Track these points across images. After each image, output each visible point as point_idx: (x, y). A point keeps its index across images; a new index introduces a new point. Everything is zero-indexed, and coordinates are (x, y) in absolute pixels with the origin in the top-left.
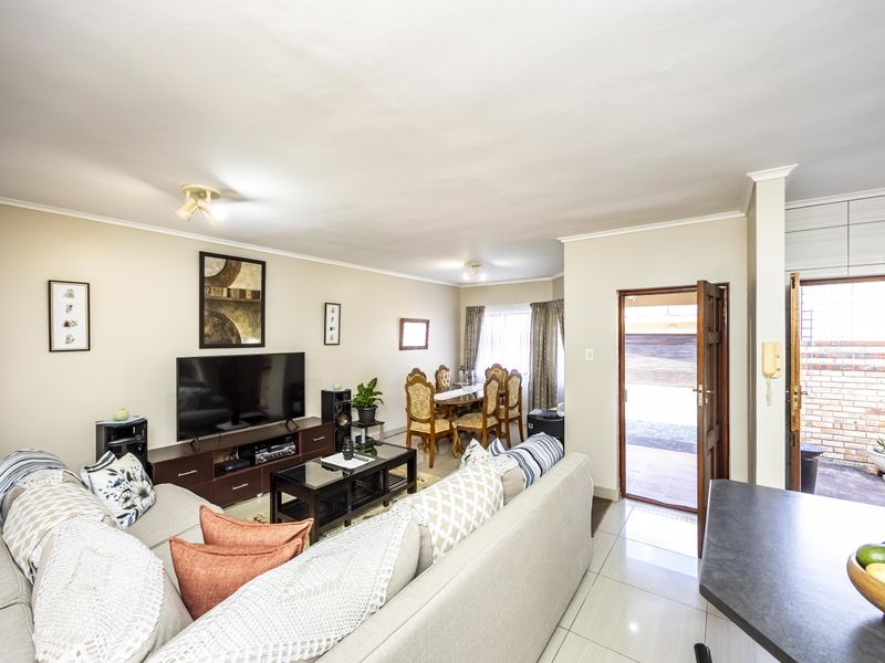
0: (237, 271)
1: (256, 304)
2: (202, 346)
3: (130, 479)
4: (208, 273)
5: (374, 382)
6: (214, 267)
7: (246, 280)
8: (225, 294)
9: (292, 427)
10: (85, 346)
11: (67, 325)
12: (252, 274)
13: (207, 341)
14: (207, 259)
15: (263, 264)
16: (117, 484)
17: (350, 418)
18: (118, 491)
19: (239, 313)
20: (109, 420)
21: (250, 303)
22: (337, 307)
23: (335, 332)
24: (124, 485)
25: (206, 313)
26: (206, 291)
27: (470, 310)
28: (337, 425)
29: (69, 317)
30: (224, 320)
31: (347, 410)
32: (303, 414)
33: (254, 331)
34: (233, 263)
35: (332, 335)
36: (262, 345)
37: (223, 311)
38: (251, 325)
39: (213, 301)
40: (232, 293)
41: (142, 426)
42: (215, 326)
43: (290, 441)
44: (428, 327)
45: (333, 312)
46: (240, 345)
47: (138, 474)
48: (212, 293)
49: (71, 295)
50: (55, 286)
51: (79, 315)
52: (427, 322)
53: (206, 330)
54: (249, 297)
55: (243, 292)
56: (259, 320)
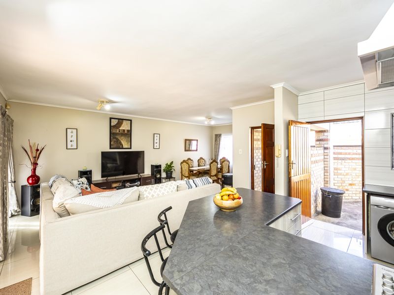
0: (122, 123)
1: (128, 134)
2: (110, 148)
3: (83, 184)
4: (113, 124)
5: (172, 163)
6: (114, 122)
7: (125, 126)
8: (118, 131)
9: (140, 177)
10: (76, 148)
11: (71, 141)
12: (127, 124)
13: (112, 147)
14: (112, 120)
15: (131, 121)
16: (79, 184)
17: (161, 175)
18: (79, 186)
19: (123, 137)
20: (82, 170)
21: (127, 134)
22: (158, 135)
23: (158, 144)
24: (81, 185)
25: (112, 138)
26: (112, 130)
27: (216, 135)
28: (155, 177)
29: (72, 139)
30: (118, 140)
31: (160, 172)
32: (144, 173)
33: (128, 144)
34: (121, 121)
35: (157, 146)
36: (131, 148)
37: (117, 137)
38: (127, 141)
39: (114, 133)
40: (120, 131)
41: (90, 172)
42: (115, 142)
43: (138, 181)
44: (197, 142)
45: (157, 137)
46: (123, 148)
47: (85, 183)
48: (114, 131)
49: (72, 132)
50: (68, 130)
51: (74, 138)
52: (197, 140)
53: (112, 143)
54: (126, 132)
55: (124, 130)
56: (129, 140)
